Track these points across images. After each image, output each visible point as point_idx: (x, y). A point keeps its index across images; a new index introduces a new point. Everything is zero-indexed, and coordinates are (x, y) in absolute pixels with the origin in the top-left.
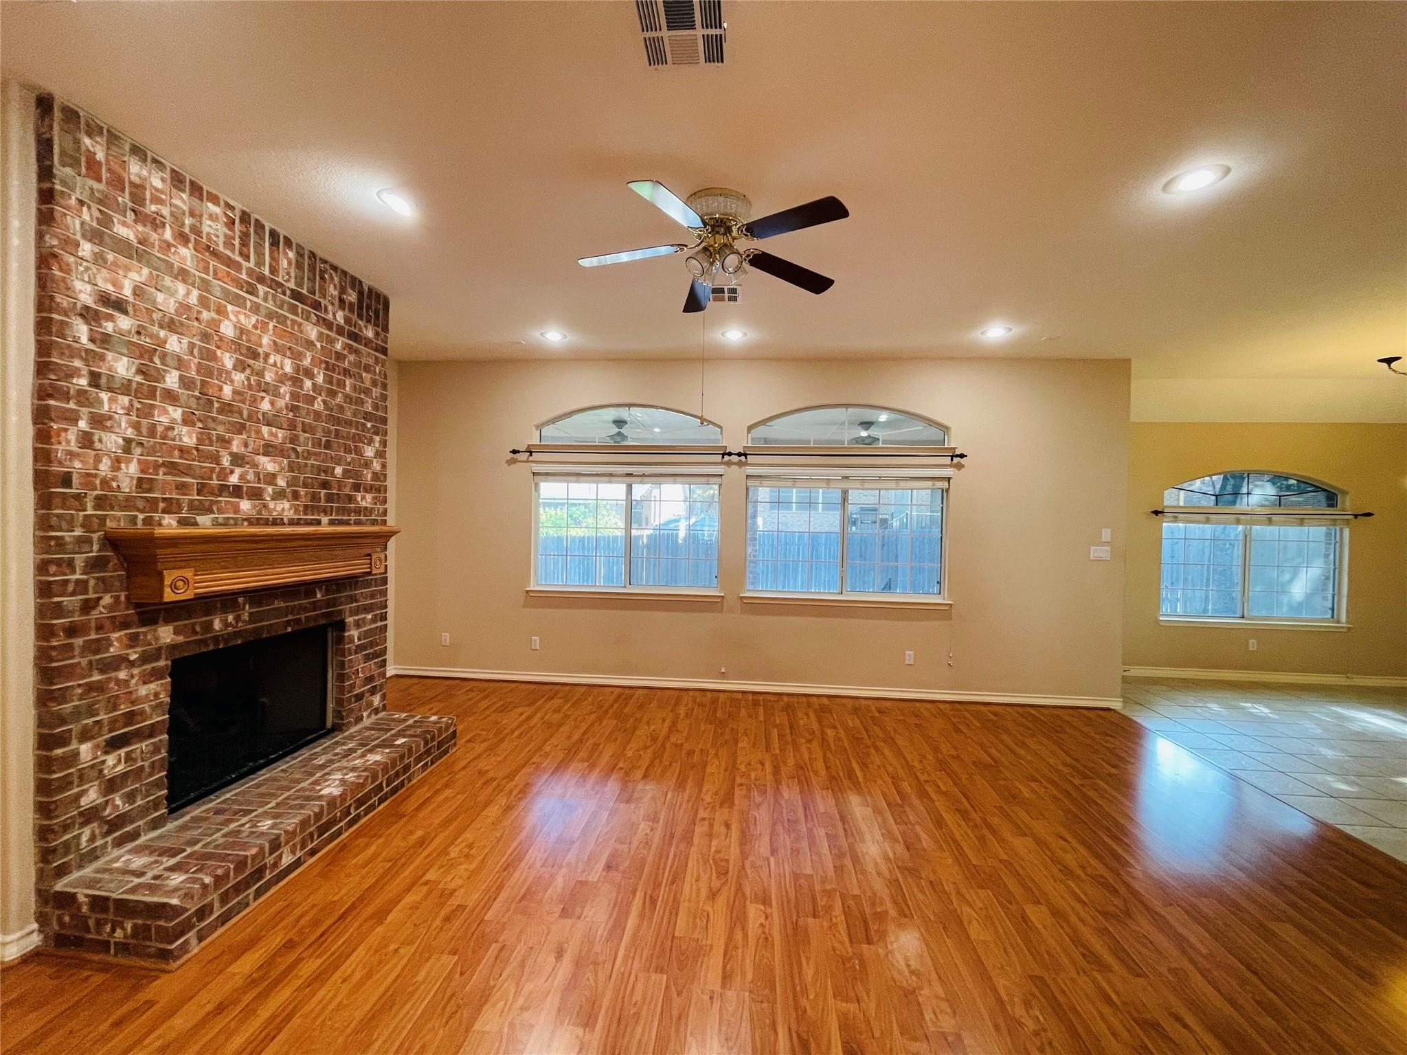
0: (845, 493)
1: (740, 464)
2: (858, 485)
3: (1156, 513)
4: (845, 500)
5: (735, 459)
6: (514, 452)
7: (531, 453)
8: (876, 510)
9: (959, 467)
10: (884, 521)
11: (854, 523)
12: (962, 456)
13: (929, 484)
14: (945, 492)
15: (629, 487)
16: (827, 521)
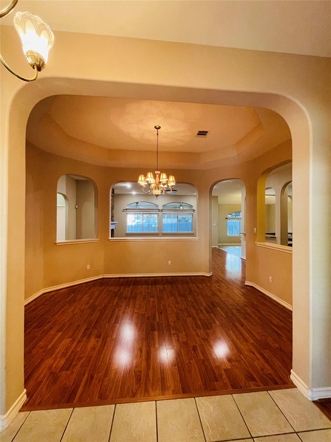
0: (178, 216)
1: (161, 212)
2: (180, 215)
3: (226, 218)
4: (178, 217)
5: (161, 211)
6: (124, 210)
7: (126, 210)
8: (185, 218)
9: (194, 212)
10: (187, 221)
11: (180, 222)
12: (195, 210)
13: (190, 215)
14: (193, 216)
15: (143, 215)
16: (175, 221)
